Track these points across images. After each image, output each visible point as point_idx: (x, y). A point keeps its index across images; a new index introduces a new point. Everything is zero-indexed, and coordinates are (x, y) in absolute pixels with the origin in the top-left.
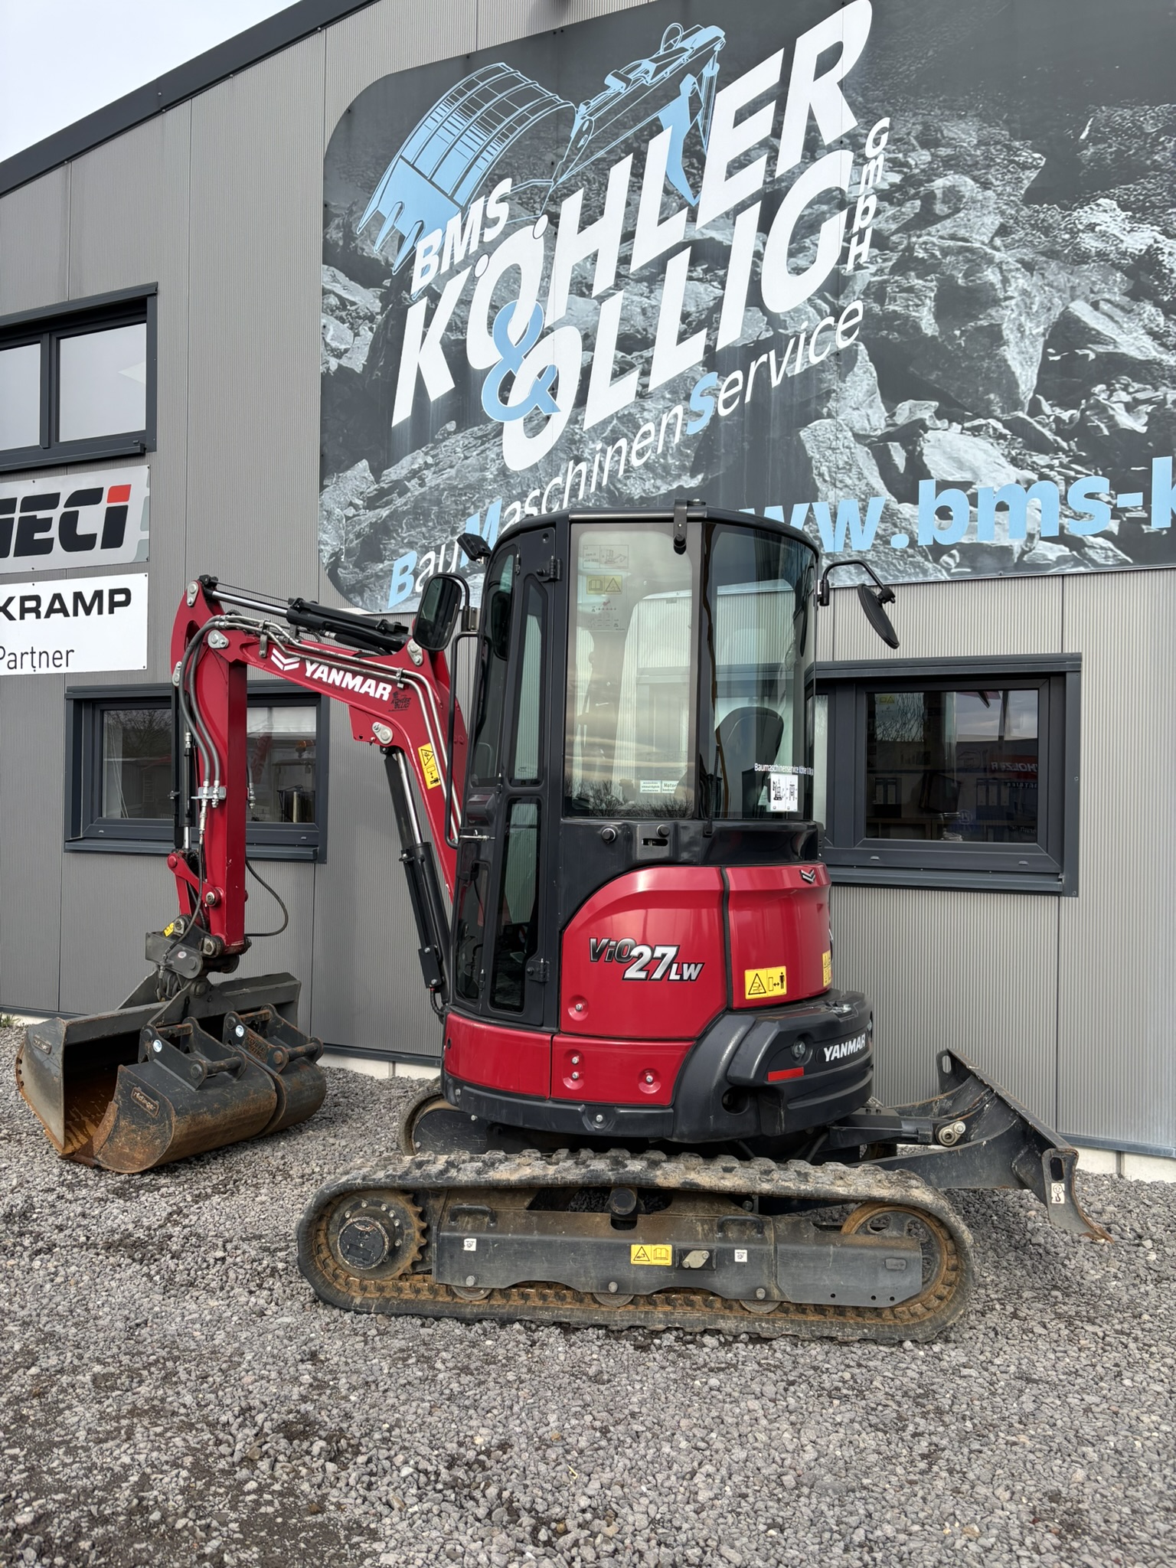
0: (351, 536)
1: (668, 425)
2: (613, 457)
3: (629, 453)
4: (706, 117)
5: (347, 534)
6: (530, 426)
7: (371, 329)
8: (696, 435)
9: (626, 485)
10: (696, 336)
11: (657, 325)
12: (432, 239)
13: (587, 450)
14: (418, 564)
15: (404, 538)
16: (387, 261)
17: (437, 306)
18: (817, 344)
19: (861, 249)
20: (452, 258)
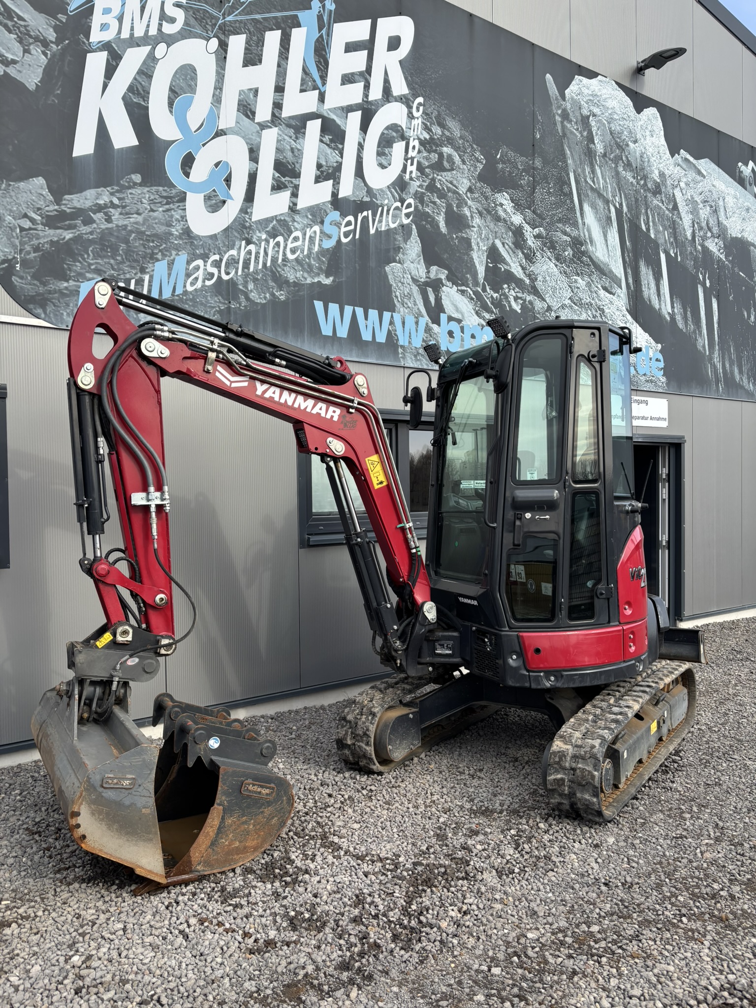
2: (274, 248)
3: (285, 248)
4: (328, 35)
5: (22, 243)
6: (209, 203)
7: (44, 54)
8: (328, 249)
9: (284, 270)
13: (255, 237)
17: (118, 65)
18: (393, 216)
19: (412, 168)
20: (132, 29)
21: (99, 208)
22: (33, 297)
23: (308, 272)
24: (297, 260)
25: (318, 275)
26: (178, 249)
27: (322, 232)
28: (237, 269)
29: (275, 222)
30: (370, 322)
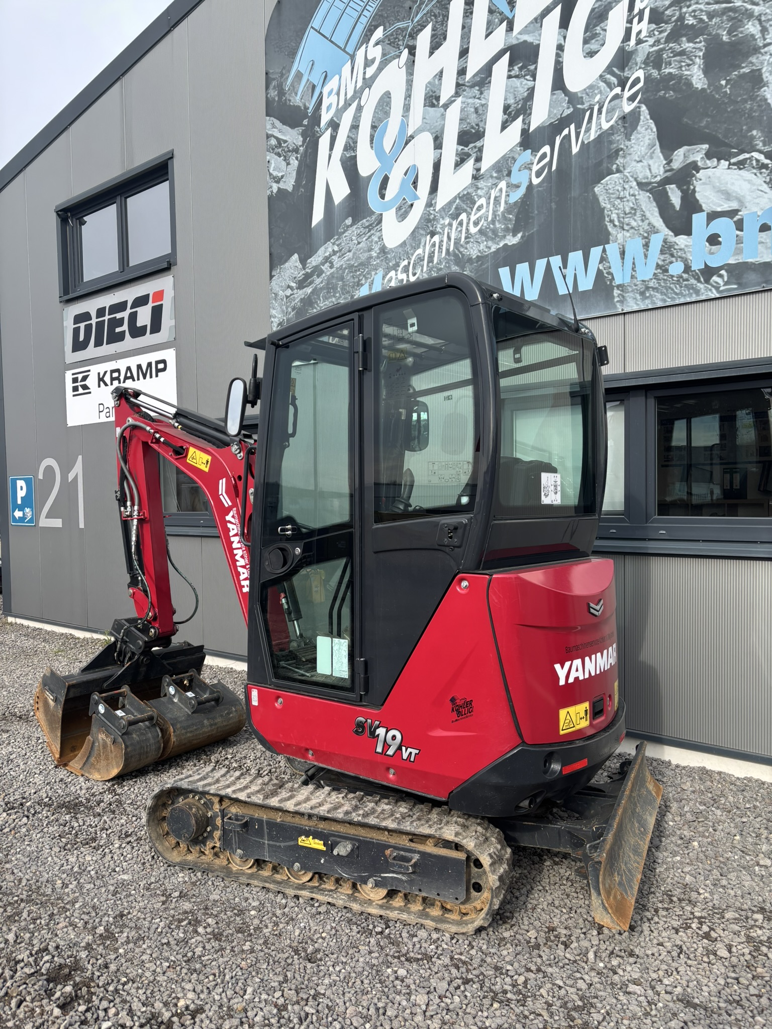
0: (290, 310)
1: (496, 197)
2: (457, 228)
3: (468, 223)
5: (287, 309)
6: (400, 213)
7: (297, 158)
8: (516, 203)
9: (466, 249)
10: (515, 123)
11: (486, 119)
12: (333, 84)
13: (439, 226)
16: (305, 105)
17: (337, 133)
18: (607, 112)
19: (641, 26)
20: (346, 95)
21: (326, 260)
23: (492, 239)
24: (481, 232)
25: (504, 237)
26: (376, 268)
27: (508, 185)
28: (422, 266)
29: (458, 201)
30: (569, 272)
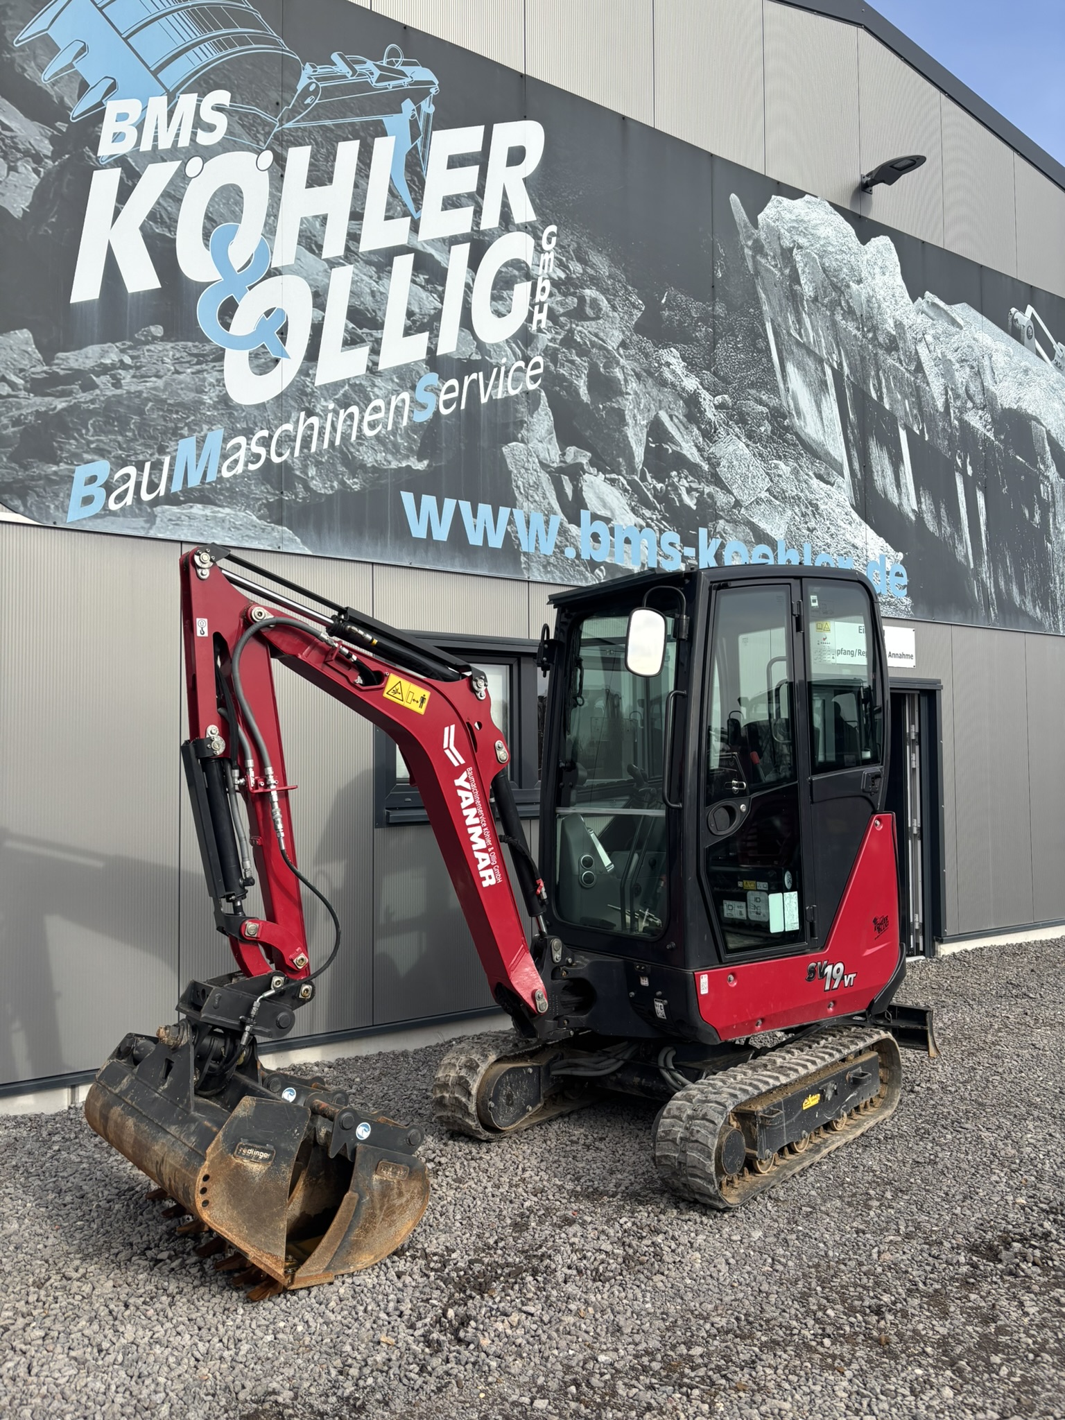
1: (397, 407)
2: (345, 421)
3: (361, 421)
4: (425, 146)
6: (256, 362)
8: (421, 424)
9: (358, 451)
10: (419, 335)
11: (385, 311)
12: (127, 107)
13: (318, 406)
14: (111, 476)
15: (89, 442)
16: (62, 100)
17: (135, 185)
18: (513, 380)
19: (541, 317)
20: (156, 139)
21: (104, 370)
22: (9, 484)
23: (393, 454)
24: (377, 437)
25: (407, 457)
26: (211, 422)
27: (413, 400)
28: (293, 449)
29: (347, 387)
30: (480, 521)
